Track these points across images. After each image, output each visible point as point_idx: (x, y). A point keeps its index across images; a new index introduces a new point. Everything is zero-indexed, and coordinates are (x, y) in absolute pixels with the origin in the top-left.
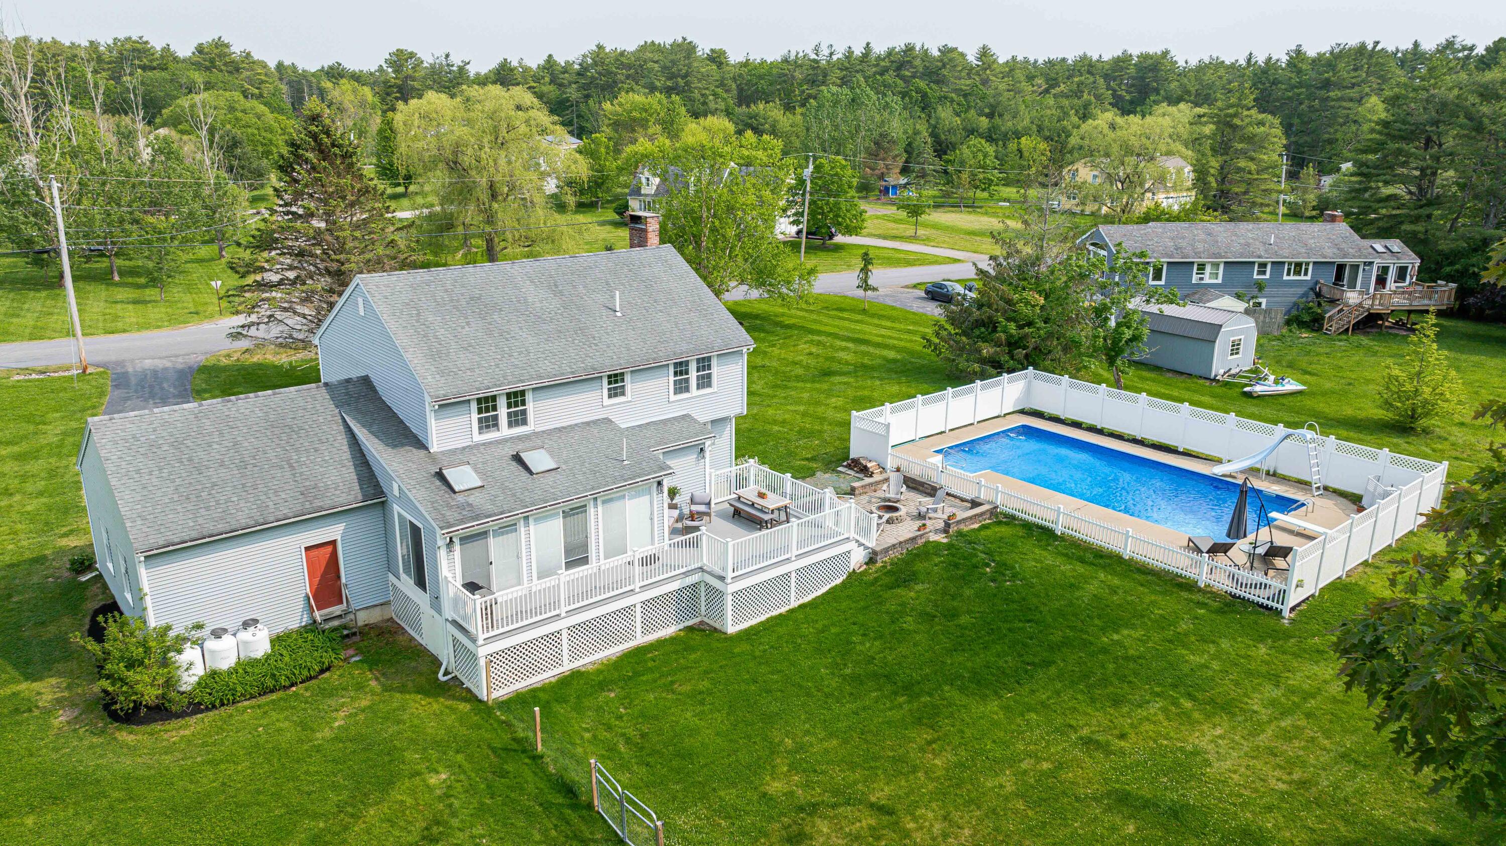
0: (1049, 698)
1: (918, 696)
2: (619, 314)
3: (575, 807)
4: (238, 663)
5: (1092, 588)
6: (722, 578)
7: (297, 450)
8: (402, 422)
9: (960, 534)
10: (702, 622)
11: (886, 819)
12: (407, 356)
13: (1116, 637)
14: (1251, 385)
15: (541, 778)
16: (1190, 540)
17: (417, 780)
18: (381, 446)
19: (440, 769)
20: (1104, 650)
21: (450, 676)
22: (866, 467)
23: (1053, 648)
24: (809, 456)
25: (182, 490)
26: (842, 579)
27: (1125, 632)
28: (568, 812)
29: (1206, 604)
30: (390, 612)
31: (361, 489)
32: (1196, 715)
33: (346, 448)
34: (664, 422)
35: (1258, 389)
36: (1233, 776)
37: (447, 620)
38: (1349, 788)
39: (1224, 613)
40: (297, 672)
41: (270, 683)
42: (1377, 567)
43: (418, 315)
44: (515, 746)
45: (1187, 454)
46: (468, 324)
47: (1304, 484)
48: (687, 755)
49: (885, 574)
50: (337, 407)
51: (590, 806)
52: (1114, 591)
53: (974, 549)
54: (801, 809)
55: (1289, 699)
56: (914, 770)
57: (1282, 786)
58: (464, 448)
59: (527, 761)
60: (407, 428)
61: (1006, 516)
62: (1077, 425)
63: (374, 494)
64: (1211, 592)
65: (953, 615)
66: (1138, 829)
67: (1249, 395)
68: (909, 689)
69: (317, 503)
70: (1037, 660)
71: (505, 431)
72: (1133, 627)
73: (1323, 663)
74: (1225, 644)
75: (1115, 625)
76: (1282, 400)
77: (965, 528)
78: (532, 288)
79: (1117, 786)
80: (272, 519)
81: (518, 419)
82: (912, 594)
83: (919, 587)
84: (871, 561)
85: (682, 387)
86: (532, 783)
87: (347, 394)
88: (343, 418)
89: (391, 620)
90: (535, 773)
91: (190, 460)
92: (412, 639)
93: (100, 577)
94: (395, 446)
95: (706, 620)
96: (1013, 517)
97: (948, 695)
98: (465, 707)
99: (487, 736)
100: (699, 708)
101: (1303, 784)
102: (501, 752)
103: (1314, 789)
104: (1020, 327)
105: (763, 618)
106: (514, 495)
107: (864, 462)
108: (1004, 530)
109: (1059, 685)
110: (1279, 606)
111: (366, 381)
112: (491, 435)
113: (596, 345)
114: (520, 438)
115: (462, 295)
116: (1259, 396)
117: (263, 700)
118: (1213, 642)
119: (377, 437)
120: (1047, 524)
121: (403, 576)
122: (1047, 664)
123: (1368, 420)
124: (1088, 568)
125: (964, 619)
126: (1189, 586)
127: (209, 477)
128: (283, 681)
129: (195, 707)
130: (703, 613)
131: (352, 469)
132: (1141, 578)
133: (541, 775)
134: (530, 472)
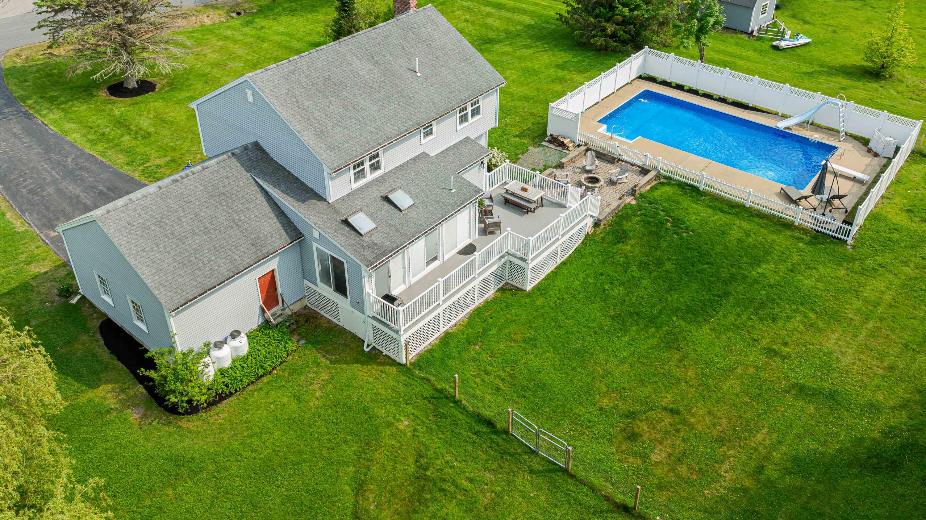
0: (736, 320)
1: (661, 327)
2: (419, 74)
3: (496, 432)
4: (234, 362)
5: (735, 233)
6: (524, 260)
7: (236, 212)
8: (297, 179)
9: (642, 196)
10: (507, 284)
11: (677, 418)
12: (304, 139)
13: (760, 270)
14: (777, 40)
15: (467, 416)
16: (782, 189)
17: (392, 428)
18: (296, 204)
19: (402, 419)
20: (756, 281)
21: (370, 348)
22: (563, 143)
23: (727, 282)
24: (517, 133)
25: (178, 259)
26: (582, 240)
27: (764, 266)
28: (494, 437)
29: (803, 239)
30: (305, 302)
31: (287, 233)
32: (821, 324)
33: (265, 203)
34: (456, 146)
35: (783, 44)
36: (854, 367)
37: (369, 316)
38: (914, 367)
39: (814, 244)
40: (274, 361)
41: (261, 372)
42: (888, 198)
43: (297, 102)
44: (437, 394)
45: (754, 109)
46: (331, 103)
47: (832, 131)
48: (543, 386)
49: (608, 234)
50: (247, 171)
51: (506, 432)
52: (748, 234)
53: (656, 208)
54: (627, 417)
55: (867, 308)
56: (678, 381)
57: (881, 371)
58: (348, 195)
59: (452, 405)
60: (303, 184)
61: (665, 177)
62: (680, 87)
63: (296, 236)
64: (803, 229)
65: (660, 263)
66: (816, 409)
67: (776, 48)
68: (653, 321)
69: (265, 251)
70: (720, 293)
71: (370, 177)
72: (768, 262)
73: (878, 278)
74: (822, 269)
75: (756, 261)
76: (798, 51)
77: (643, 191)
78: (358, 62)
79: (795, 380)
80: (242, 268)
81: (376, 167)
82: (629, 248)
83: (632, 242)
84: (596, 224)
85: (463, 119)
86: (463, 420)
87: (250, 160)
88: (255, 180)
89: (306, 307)
90: (462, 413)
91: (173, 234)
92: (330, 321)
93: (83, 298)
94: (304, 201)
95: (509, 281)
96: (669, 178)
97: (677, 323)
98: (392, 370)
99: (418, 389)
100: (535, 351)
101: (891, 368)
102: (432, 400)
103: (897, 372)
104: (631, 10)
105: (544, 276)
106: (397, 230)
107: (561, 139)
108: (668, 190)
109: (738, 310)
110: (846, 238)
111: (257, 146)
112: (362, 182)
113: (413, 103)
114: (380, 180)
115: (318, 77)
116: (784, 49)
117: (260, 384)
118: (815, 268)
119: (288, 194)
120: (694, 183)
121: (320, 284)
122: (727, 295)
123: (853, 66)
124: (727, 216)
125: (668, 266)
126: (788, 226)
127: (190, 245)
128: (269, 369)
129: (220, 398)
130: (507, 278)
131: (276, 220)
132: (762, 221)
133: (465, 413)
134: (400, 210)
